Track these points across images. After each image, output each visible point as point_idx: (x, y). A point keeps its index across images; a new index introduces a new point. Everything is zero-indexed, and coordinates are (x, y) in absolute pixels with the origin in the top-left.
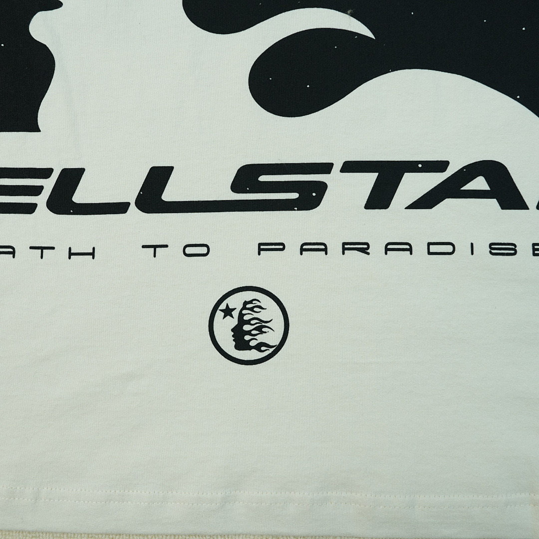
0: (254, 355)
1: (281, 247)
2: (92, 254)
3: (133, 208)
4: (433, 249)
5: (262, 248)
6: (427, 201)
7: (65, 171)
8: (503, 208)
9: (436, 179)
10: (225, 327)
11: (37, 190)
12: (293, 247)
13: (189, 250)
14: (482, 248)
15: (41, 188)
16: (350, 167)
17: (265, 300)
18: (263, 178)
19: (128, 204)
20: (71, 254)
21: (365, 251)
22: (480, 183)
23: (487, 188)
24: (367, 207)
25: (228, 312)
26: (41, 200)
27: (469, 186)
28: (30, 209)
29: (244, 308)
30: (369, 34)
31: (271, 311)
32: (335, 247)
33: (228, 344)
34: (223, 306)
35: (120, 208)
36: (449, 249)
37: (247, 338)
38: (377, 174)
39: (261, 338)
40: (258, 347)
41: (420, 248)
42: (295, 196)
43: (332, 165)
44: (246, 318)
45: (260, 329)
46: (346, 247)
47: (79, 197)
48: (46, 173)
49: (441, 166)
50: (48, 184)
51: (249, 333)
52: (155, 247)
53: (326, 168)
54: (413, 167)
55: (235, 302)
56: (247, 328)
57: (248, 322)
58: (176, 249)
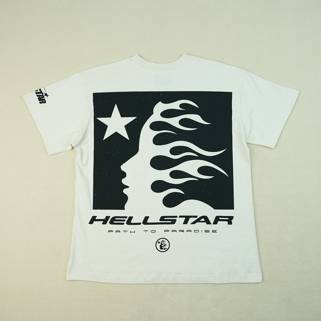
0: (164, 250)
1: (168, 231)
2: (134, 232)
3: (142, 223)
4: (195, 231)
5: (165, 231)
6: (194, 223)
7: (129, 217)
8: (207, 224)
9: (195, 219)
10: (158, 245)
11: (124, 220)
12: (170, 231)
13: (152, 231)
14: (203, 231)
15: (125, 220)
16: (180, 217)
17: (166, 240)
18: (165, 219)
19: (141, 223)
20: (130, 232)
21: (183, 231)
22: (203, 220)
23: (204, 220)
24: (183, 224)
25: (159, 243)
26: (125, 222)
27: (201, 220)
28: (123, 224)
29: (162, 242)
30: (184, 193)
31: (167, 243)
32: (178, 231)
33: (159, 248)
34: (158, 241)
35: (140, 224)
36: (198, 231)
37: (162, 247)
38: (185, 218)
39: (165, 247)
40: (164, 249)
41: (193, 231)
42: (171, 222)
43: (177, 216)
44: (162, 244)
45: (165, 246)
46: (180, 231)
47: (132, 222)
48: (126, 217)
49: (196, 217)
50: (126, 219)
51: (163, 246)
52: (146, 231)
53: (176, 217)
54: (191, 217)
55: (160, 241)
56: (162, 245)
57: (163, 244)
58: (150, 231)
